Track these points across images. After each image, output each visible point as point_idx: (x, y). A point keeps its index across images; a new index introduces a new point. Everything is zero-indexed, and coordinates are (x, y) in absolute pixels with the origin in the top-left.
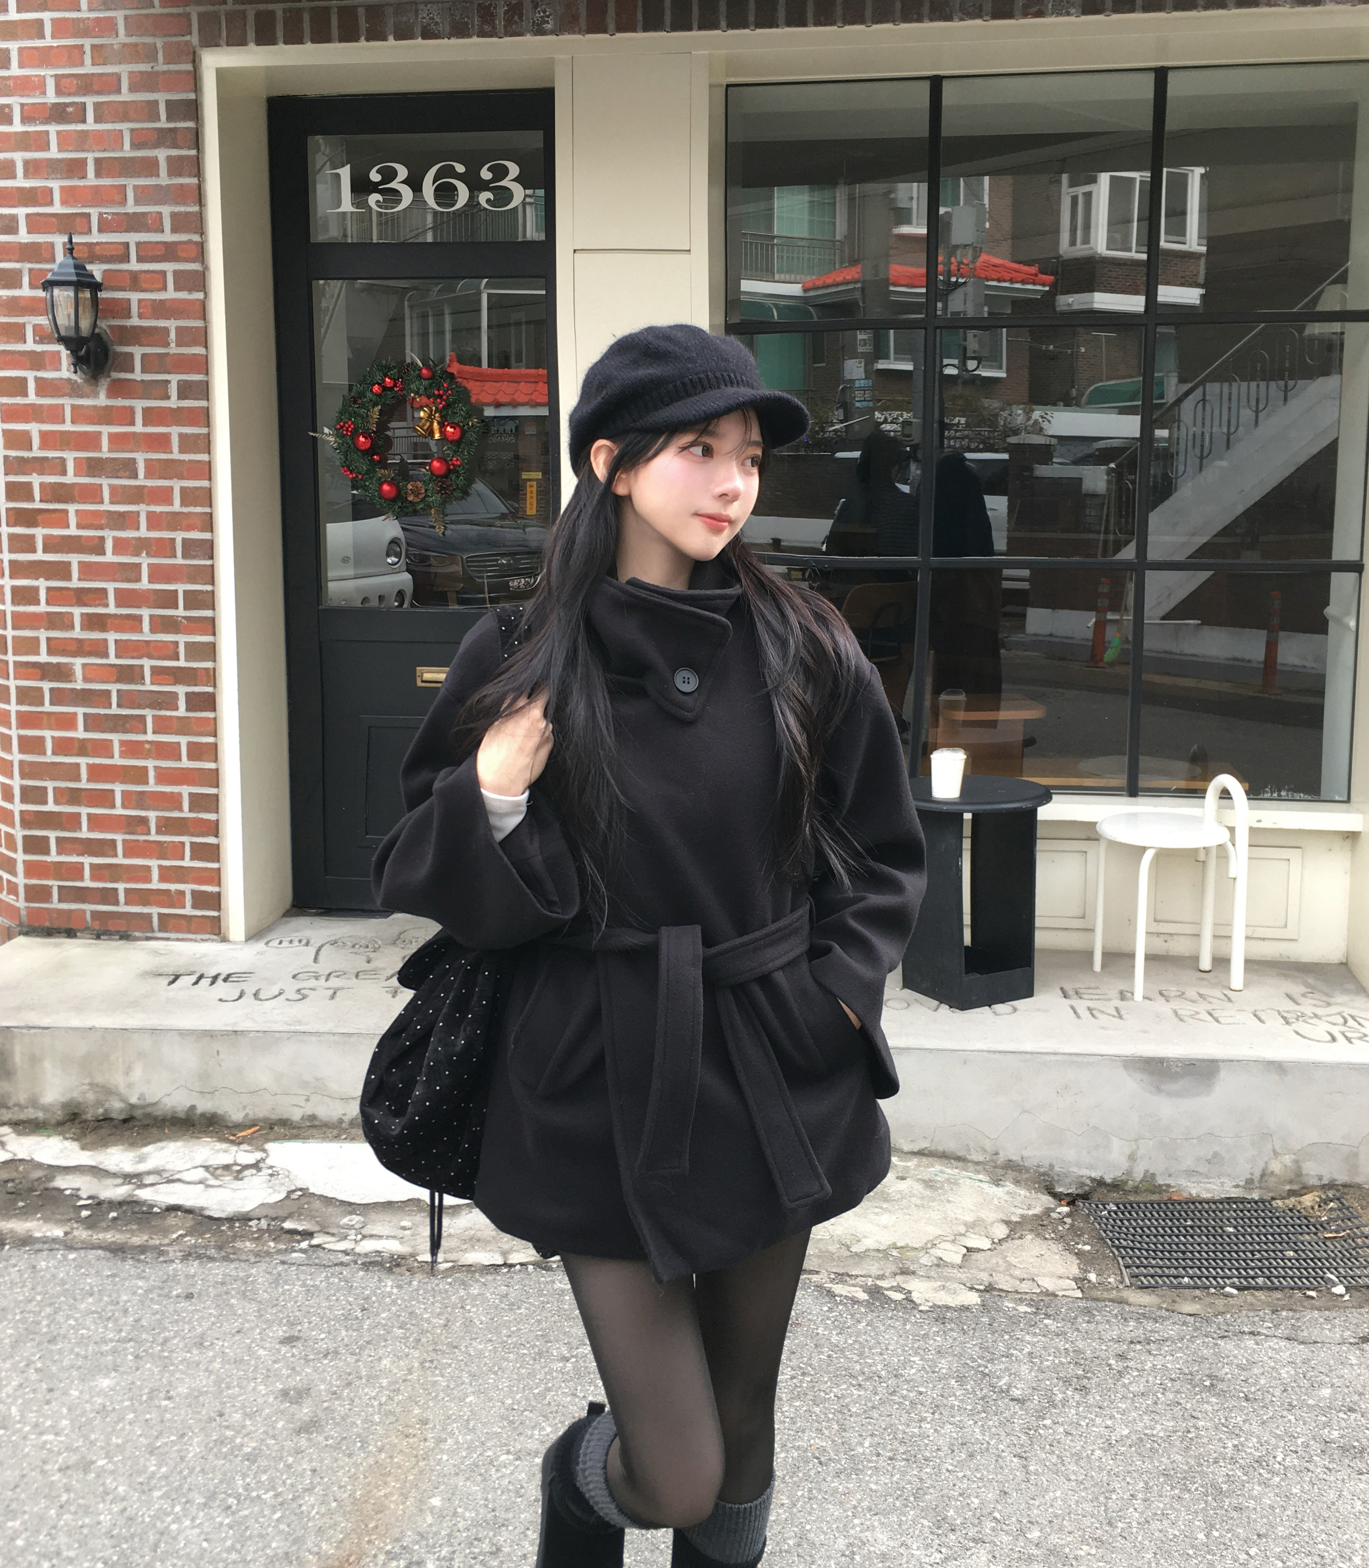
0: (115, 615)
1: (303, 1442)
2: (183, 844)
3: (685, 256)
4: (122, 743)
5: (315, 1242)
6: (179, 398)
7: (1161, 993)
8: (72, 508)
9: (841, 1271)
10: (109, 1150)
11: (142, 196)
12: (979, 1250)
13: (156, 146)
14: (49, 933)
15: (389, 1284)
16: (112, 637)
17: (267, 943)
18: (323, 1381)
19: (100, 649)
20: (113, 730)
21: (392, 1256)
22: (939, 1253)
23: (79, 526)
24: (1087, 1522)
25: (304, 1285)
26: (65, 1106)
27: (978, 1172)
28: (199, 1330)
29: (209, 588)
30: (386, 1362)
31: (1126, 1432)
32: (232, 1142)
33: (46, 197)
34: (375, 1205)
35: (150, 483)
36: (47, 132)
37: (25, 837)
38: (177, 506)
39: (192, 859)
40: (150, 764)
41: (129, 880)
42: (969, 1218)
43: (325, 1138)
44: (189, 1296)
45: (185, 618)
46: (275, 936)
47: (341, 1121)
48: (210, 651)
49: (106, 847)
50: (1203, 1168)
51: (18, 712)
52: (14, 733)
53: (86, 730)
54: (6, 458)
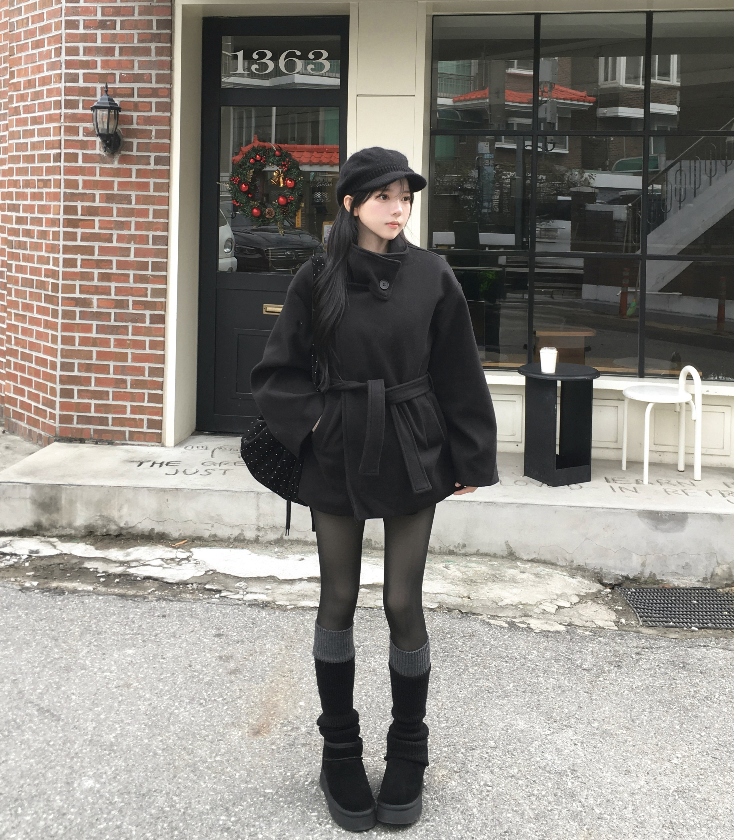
0: (116, 274)
1: (233, 678)
2: (144, 394)
3: (413, 98)
4: (115, 340)
5: (222, 594)
6: (155, 164)
7: (658, 481)
8: (97, 219)
9: (494, 614)
10: (110, 550)
11: (141, 65)
12: (564, 607)
13: (151, 41)
14: (70, 440)
15: (264, 613)
16: (113, 285)
17: (185, 448)
18: (239, 653)
19: (107, 291)
20: (111, 333)
21: (263, 602)
22: (544, 608)
23: (100, 228)
24: (621, 720)
25: (221, 612)
26: (86, 527)
27: (563, 571)
28: (172, 630)
29: (165, 260)
30: (268, 646)
31: (640, 684)
32: (174, 547)
34: (251, 578)
35: (138, 207)
36: (96, 34)
37: (61, 389)
38: (151, 219)
39: (148, 402)
40: (129, 351)
41: (115, 413)
42: (559, 592)
43: (221, 547)
44: (164, 616)
45: (152, 275)
46: (189, 444)
47: (229, 538)
48: (164, 293)
49: (104, 395)
50: (680, 571)
51: (62, 323)
52: (59, 334)
53: (97, 333)
54: (65, 193)
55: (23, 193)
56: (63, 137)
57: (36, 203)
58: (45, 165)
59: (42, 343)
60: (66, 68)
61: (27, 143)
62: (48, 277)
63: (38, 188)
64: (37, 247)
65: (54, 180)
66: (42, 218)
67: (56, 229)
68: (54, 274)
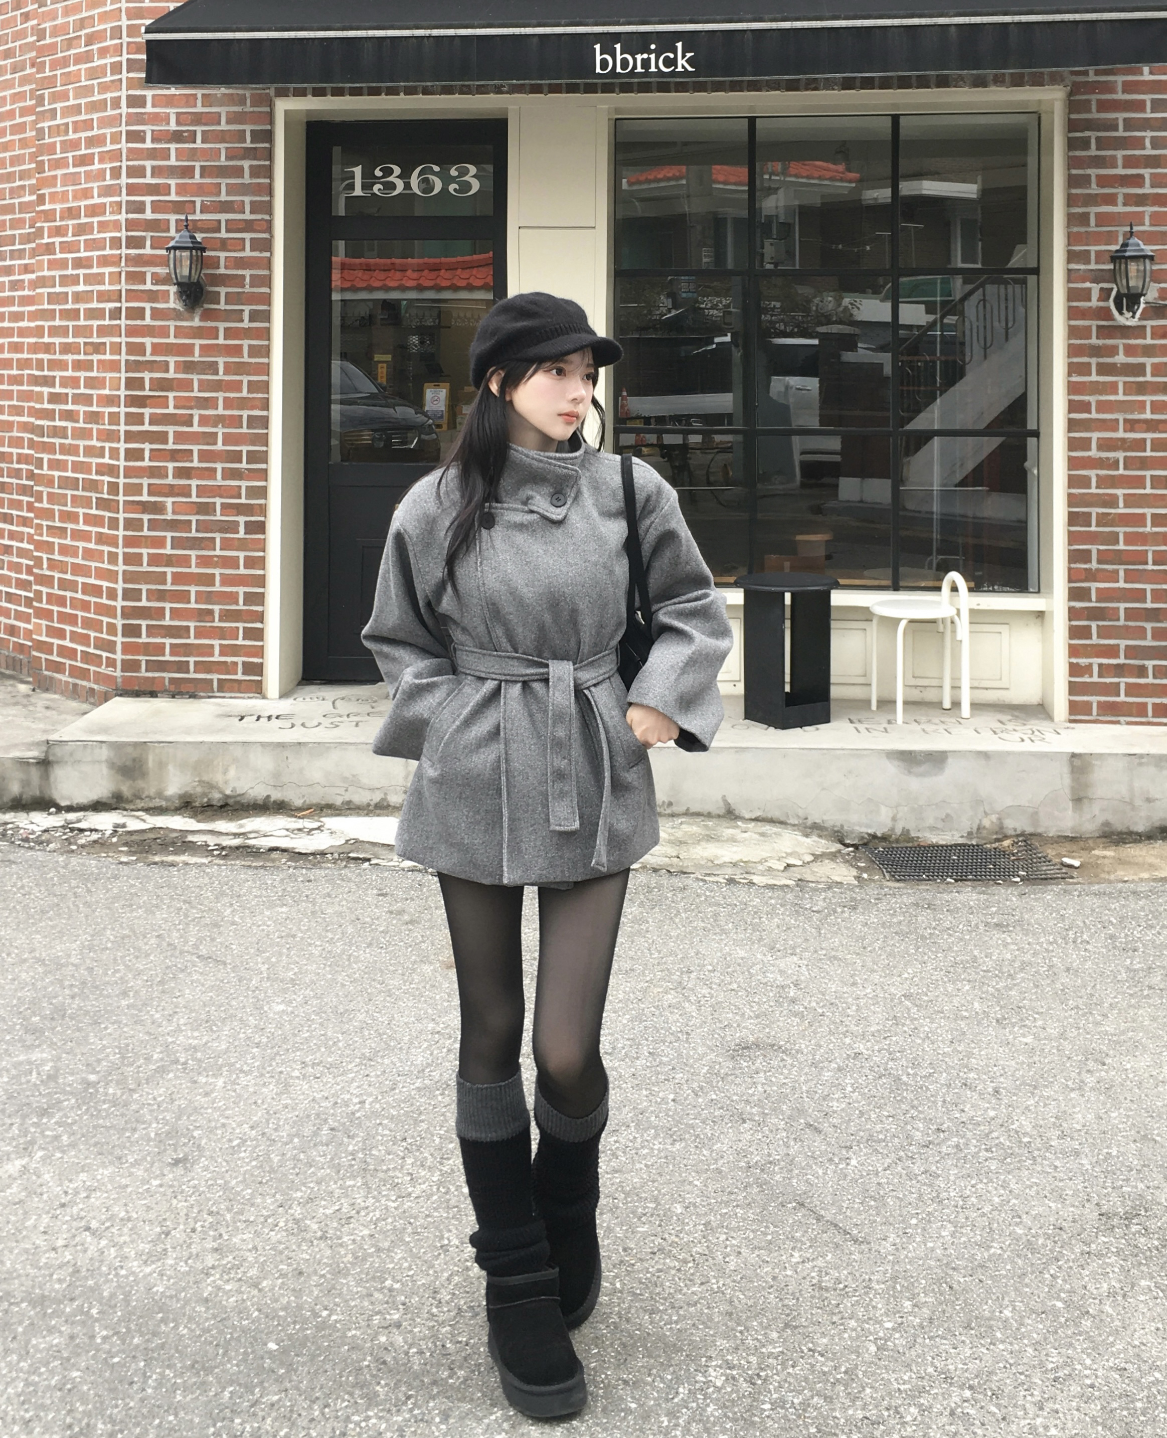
0: (197, 468)
2: (238, 628)
3: (591, 231)
4: (198, 557)
6: (250, 321)
8: (171, 395)
10: (218, 822)
11: (231, 190)
12: (795, 865)
13: (243, 158)
14: (137, 694)
16: (194, 483)
17: (292, 699)
19: (185, 491)
20: (191, 549)
22: (770, 865)
23: (175, 407)
26: (182, 797)
27: (794, 830)
29: (264, 449)
32: (298, 817)
33: (166, 190)
35: (227, 378)
36: (169, 149)
37: (124, 625)
38: (244, 393)
39: (244, 639)
40: (217, 572)
41: (198, 655)
42: (789, 851)
45: (246, 469)
46: (301, 694)
47: (368, 805)
48: (263, 492)
49: (183, 632)
50: (940, 825)
51: (124, 536)
52: (120, 551)
53: (172, 548)
54: (127, 361)
55: (61, 360)
56: (124, 286)
57: (82, 374)
58: (95, 323)
59: (93, 564)
60: (128, 195)
61: (67, 293)
62: (103, 475)
63: (85, 354)
64: (84, 434)
65: (111, 343)
66: (92, 395)
67: (115, 410)
68: (112, 470)
